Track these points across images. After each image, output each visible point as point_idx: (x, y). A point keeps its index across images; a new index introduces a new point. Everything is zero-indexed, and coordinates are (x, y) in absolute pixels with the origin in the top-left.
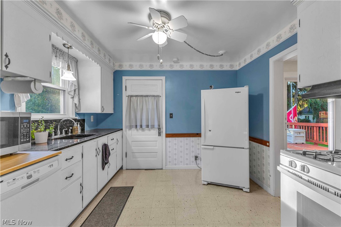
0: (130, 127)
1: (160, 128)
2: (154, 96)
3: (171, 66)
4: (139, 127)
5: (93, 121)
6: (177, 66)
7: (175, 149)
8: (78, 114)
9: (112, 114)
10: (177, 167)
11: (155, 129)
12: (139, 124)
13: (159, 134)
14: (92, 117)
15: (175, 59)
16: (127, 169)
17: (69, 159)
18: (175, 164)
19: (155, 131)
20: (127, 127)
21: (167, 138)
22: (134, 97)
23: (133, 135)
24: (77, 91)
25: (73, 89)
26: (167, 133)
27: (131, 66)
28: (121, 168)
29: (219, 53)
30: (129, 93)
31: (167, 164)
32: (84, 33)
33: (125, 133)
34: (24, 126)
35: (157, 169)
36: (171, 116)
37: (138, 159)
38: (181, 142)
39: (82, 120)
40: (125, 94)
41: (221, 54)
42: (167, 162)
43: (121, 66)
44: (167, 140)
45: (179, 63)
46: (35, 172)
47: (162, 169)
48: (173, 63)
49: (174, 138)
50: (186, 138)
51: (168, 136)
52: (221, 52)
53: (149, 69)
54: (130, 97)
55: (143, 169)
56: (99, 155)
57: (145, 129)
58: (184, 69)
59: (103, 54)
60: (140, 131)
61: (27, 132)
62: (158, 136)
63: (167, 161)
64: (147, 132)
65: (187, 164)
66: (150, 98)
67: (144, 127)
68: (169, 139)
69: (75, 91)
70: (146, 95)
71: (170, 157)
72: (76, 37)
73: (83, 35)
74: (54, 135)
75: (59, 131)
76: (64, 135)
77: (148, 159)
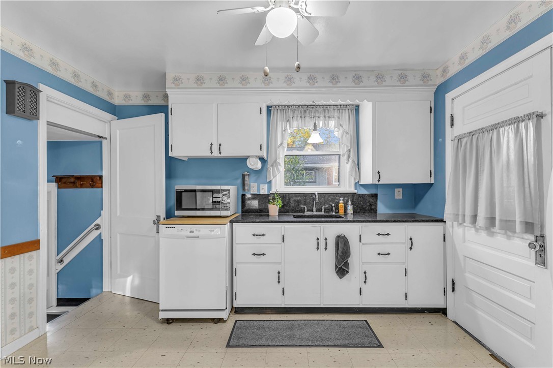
1: (543, 237)
5: (401, 197)
11: (525, 237)
13: (540, 259)
14: (398, 191)
16: (455, 323)
17: (257, 235)
20: (447, 216)
23: (467, 240)
27: (463, 58)
33: (450, 230)
37: (479, 312)
39: (368, 195)
40: (450, 134)
43: (445, 71)
46: (196, 230)
53: (506, 35)
54: (457, 141)
56: (326, 248)
59: (373, 78)
60: (484, 234)
62: (537, 263)
66: (502, 130)
74: (306, 210)
75: (314, 207)
76: (323, 213)
77: (504, 328)
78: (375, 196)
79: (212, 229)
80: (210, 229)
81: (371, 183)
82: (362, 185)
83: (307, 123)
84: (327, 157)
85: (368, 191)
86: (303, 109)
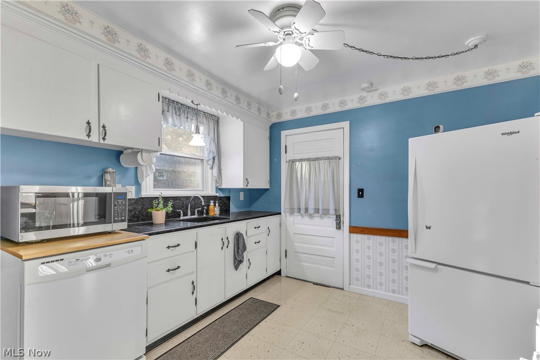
0: (292, 211)
1: (340, 215)
2: (329, 158)
3: (362, 99)
4: (303, 211)
5: (243, 199)
6: (372, 96)
7: (369, 257)
8: (219, 189)
9: (267, 190)
10: (371, 291)
11: (331, 216)
12: (303, 207)
13: (338, 226)
14: (242, 194)
15: (364, 85)
16: (287, 276)
17: (172, 247)
18: (369, 287)
19: (332, 220)
20: (286, 210)
21: (352, 235)
22: (298, 163)
23: (295, 223)
24: (216, 159)
25: (211, 156)
26: (352, 225)
27: (293, 112)
28: (279, 273)
29: (466, 43)
30: (291, 155)
31: (352, 282)
32: (210, 79)
33: (284, 218)
34: (118, 202)
35: (334, 287)
36: (361, 193)
37: (304, 264)
38: (381, 244)
39: (225, 197)
40: (284, 159)
41: (471, 45)
42: (352, 279)
43: (279, 115)
44: (352, 237)
45: (378, 90)
46: (105, 256)
47: (343, 289)
48: (364, 94)
49: (365, 237)
50: (390, 239)
51: (354, 230)
52: (471, 41)
53: (321, 112)
54: (291, 163)
55: (310, 282)
56: (227, 247)
57: (314, 215)
58: (388, 100)
59: (246, 102)
60: (307, 218)
61: (123, 210)
62: (337, 228)
63: (352, 277)
64: (317, 220)
65: (394, 292)
66: (321, 162)
67: (311, 211)
68: (356, 237)
69: (214, 158)
70: (315, 158)
71: (357, 270)
72: (197, 88)
73: (208, 83)
74: (182, 215)
75: (189, 211)
76: (196, 216)
77: (319, 266)
78: (228, 198)
79: (130, 249)
80: (127, 250)
81: (242, 187)
82: (220, 189)
83: (183, 123)
84: (193, 160)
85: (224, 195)
86: (177, 106)
